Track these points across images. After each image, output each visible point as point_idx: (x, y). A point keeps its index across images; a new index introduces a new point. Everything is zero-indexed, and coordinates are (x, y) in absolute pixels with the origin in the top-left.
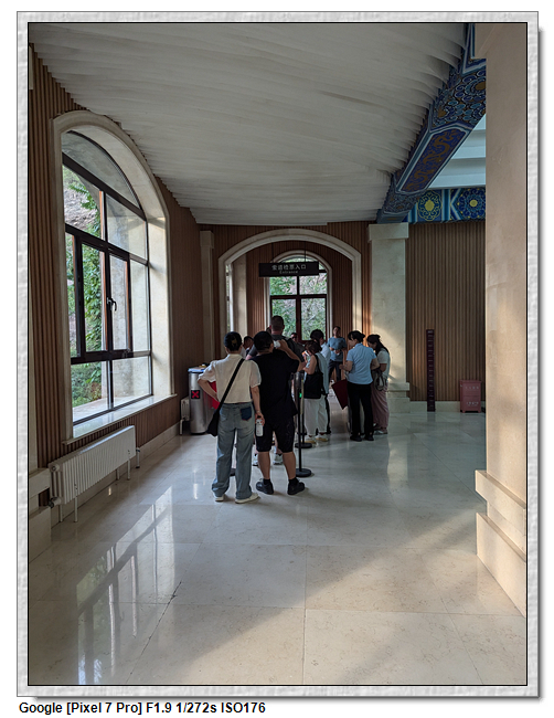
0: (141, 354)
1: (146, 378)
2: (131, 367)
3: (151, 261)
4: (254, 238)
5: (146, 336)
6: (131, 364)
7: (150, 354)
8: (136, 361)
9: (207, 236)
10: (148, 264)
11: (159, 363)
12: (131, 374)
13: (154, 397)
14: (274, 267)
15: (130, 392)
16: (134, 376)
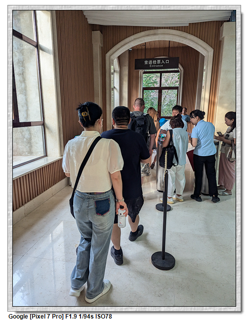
0: (36, 124)
1: (41, 143)
2: (30, 133)
3: (40, 43)
4: (132, 37)
5: (39, 109)
6: (29, 130)
7: (43, 124)
8: (33, 129)
9: (97, 35)
10: (37, 46)
11: (51, 132)
12: (30, 139)
13: (48, 158)
14: (146, 62)
15: (31, 153)
16: (33, 140)
